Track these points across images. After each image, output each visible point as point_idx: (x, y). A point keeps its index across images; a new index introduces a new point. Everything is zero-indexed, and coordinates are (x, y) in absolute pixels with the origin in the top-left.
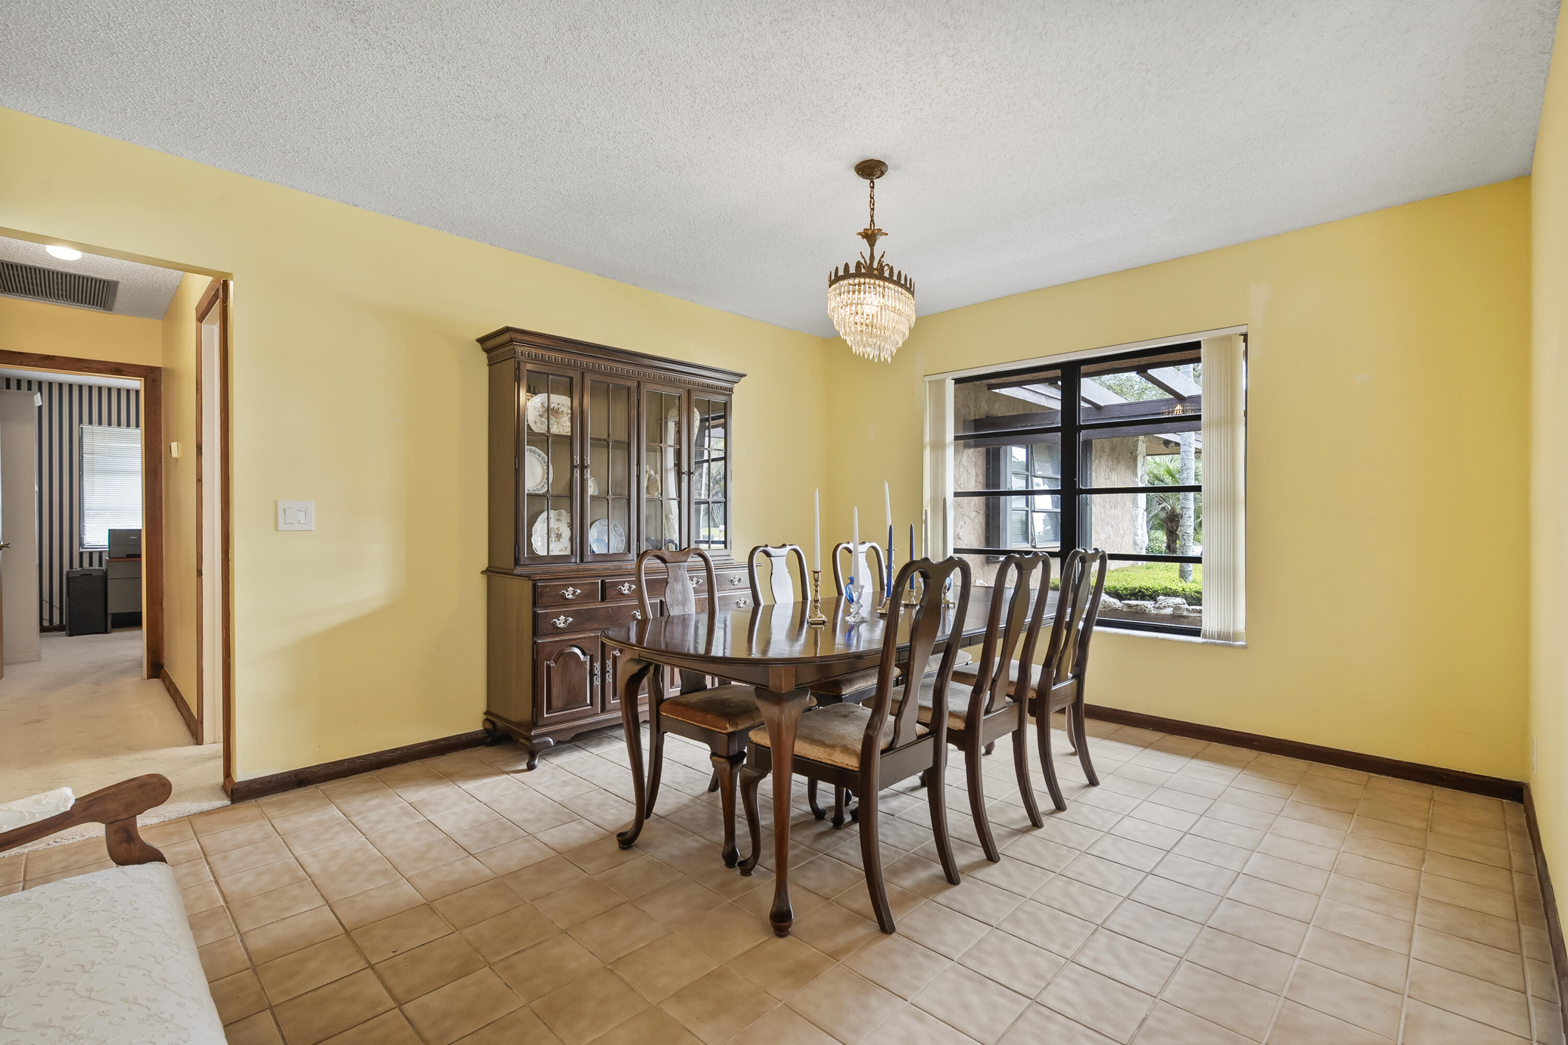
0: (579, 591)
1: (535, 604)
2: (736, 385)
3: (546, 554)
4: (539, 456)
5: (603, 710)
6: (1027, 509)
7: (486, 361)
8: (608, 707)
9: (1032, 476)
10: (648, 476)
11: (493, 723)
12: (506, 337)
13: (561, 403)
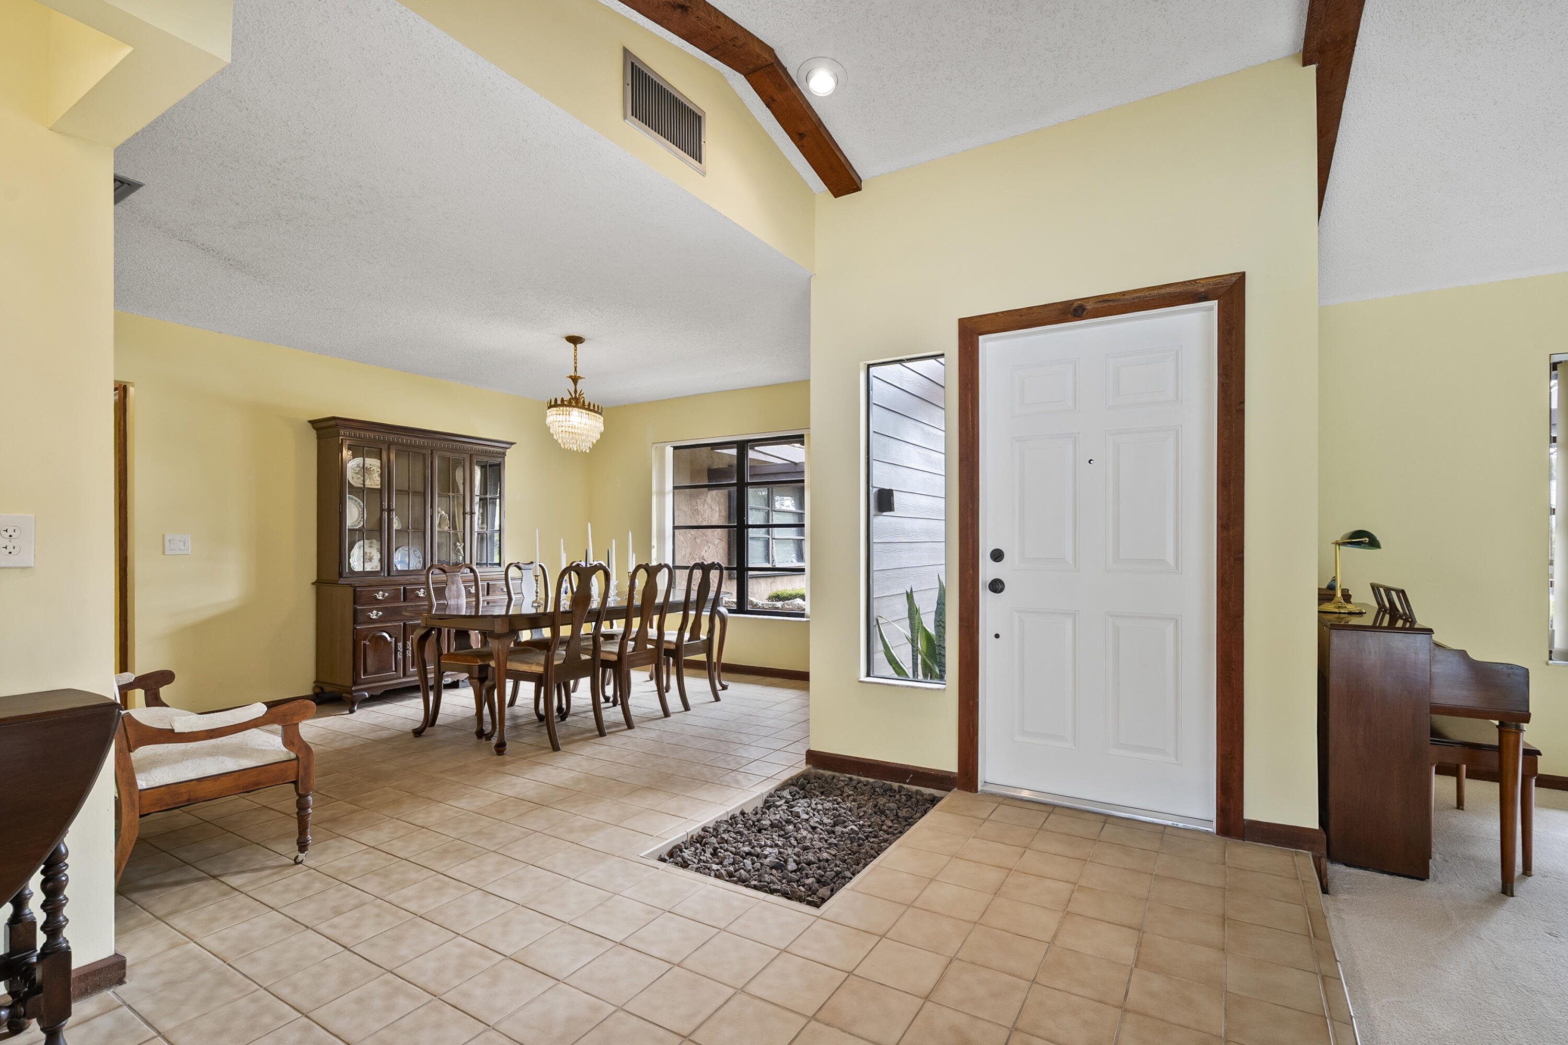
0: (387, 594)
1: (355, 603)
2: (508, 450)
3: (362, 570)
4: (356, 501)
5: (405, 675)
6: (768, 537)
7: (315, 436)
8: (408, 673)
9: (772, 511)
10: (439, 515)
11: (322, 688)
12: (333, 423)
13: (372, 464)
